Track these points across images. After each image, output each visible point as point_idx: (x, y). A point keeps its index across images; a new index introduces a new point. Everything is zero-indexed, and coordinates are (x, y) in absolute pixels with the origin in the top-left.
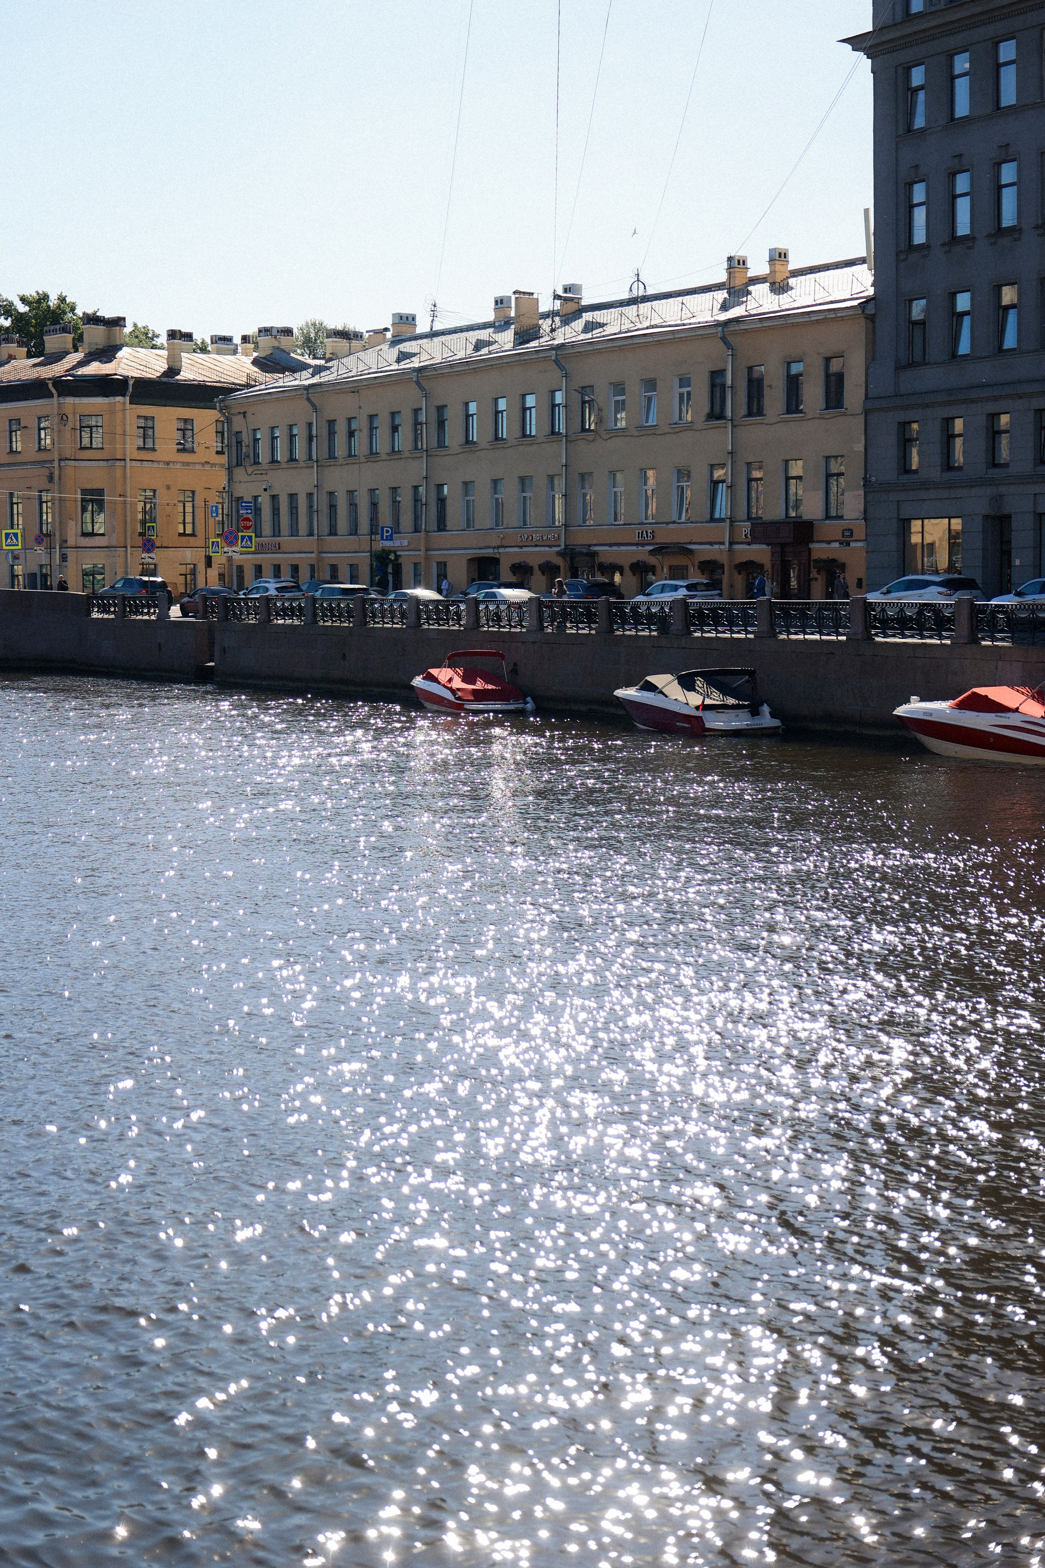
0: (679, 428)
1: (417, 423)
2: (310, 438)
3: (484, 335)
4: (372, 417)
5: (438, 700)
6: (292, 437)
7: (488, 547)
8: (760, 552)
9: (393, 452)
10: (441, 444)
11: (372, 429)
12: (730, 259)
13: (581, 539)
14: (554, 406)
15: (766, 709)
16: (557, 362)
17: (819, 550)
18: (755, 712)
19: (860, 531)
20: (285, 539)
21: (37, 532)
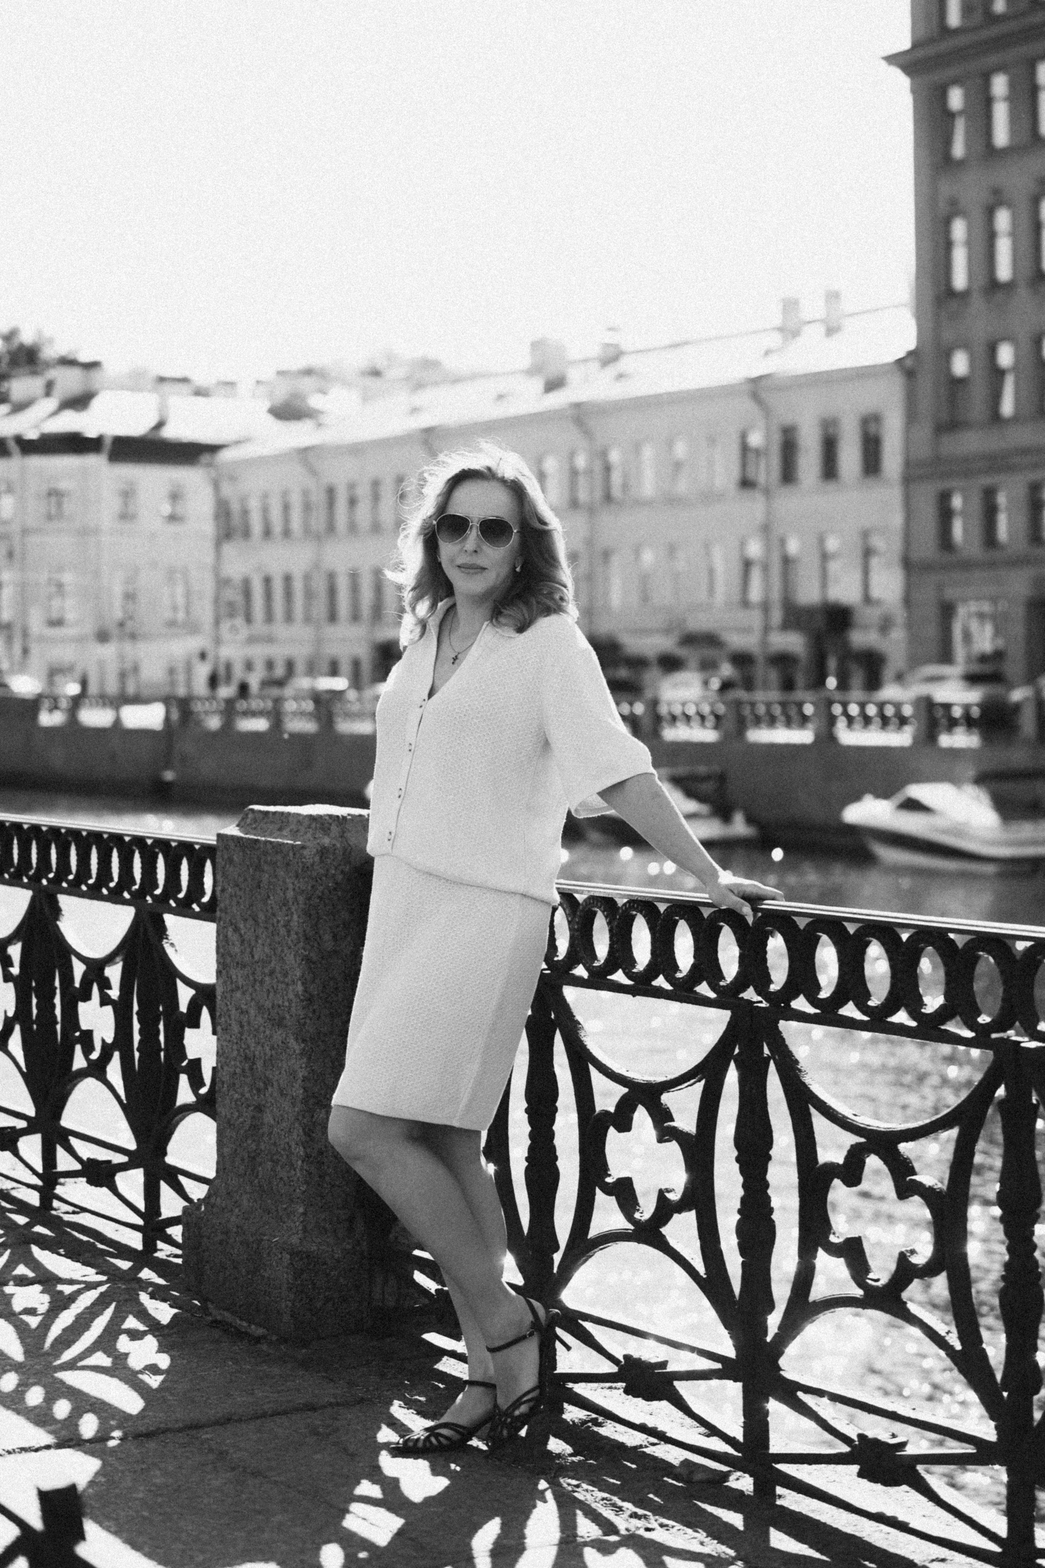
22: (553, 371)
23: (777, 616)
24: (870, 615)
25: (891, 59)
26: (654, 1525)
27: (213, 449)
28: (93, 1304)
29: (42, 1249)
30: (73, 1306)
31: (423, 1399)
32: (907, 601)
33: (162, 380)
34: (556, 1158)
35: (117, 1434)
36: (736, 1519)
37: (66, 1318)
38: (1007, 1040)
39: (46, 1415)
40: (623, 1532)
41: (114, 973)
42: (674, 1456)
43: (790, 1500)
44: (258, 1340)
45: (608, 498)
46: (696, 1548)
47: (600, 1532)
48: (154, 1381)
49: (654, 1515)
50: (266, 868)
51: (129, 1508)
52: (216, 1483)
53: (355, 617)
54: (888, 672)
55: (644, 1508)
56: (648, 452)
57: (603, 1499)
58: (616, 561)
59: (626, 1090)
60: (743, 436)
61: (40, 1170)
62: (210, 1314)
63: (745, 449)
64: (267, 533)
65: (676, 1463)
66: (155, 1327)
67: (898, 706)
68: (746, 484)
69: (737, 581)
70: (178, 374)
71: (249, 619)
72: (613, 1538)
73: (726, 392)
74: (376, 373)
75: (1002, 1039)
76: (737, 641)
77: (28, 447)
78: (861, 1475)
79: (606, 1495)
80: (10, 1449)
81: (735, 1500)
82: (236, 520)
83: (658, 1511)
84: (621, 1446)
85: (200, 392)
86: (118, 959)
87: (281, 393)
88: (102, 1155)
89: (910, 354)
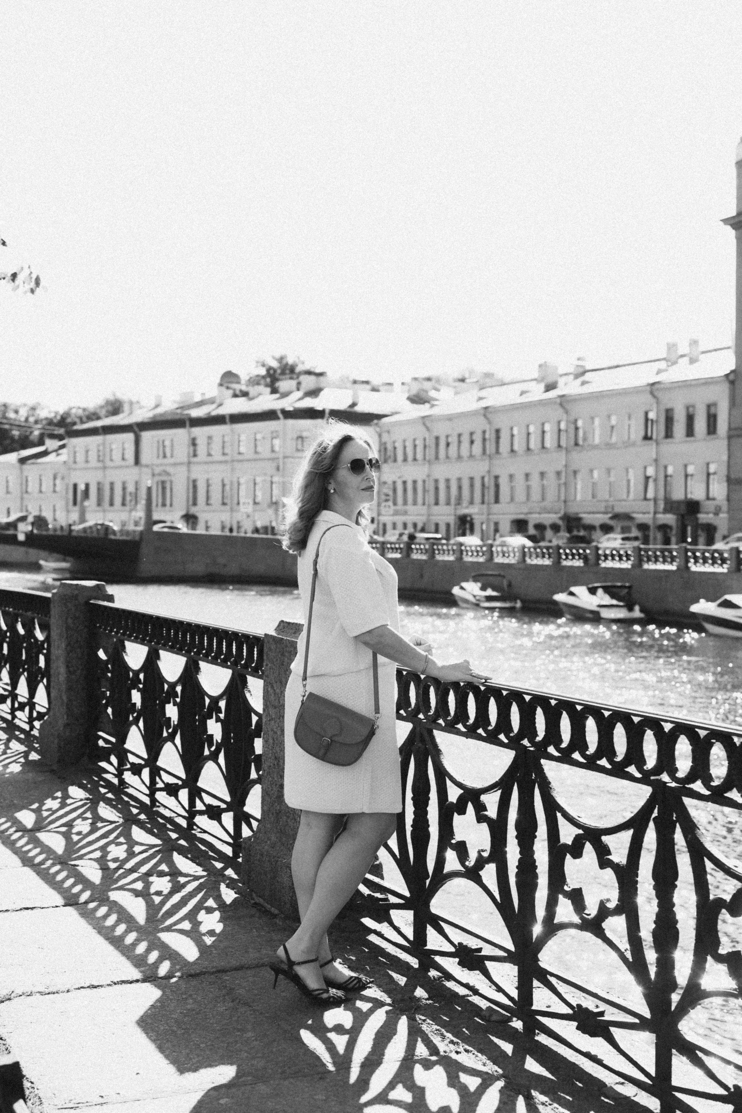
0: (628, 444)
1: (484, 440)
2: (425, 447)
3: (524, 387)
4: (460, 435)
5: (466, 601)
6: (415, 446)
7: (522, 513)
8: (670, 519)
9: (471, 456)
10: (497, 452)
11: (460, 442)
12: (668, 344)
13: (573, 509)
14: (560, 430)
15: (637, 608)
16: (561, 405)
17: (703, 518)
18: (631, 609)
19: (725, 508)
20: (410, 508)
21: (269, 500)
22: (550, 380)
23: (661, 506)
24: (710, 505)
25: (726, 221)
26: (461, 1049)
27: (379, 417)
28: (194, 890)
29: (179, 854)
30: (183, 890)
31: (354, 958)
32: (728, 499)
33: (355, 382)
34: (429, 826)
35: (178, 974)
36: (508, 1048)
37: (176, 898)
38: (660, 781)
39: (143, 960)
40: (442, 1053)
41: (222, 704)
42: (484, 1004)
43: (542, 1038)
44: (275, 916)
45: (576, 444)
46: (480, 1067)
47: (428, 1053)
48: (209, 940)
49: (463, 1042)
50: (287, 654)
51: (167, 1024)
52: (221, 1009)
53: (448, 503)
54: (718, 535)
55: (458, 1038)
56: (597, 421)
57: (437, 1030)
58: (579, 476)
59: (462, 791)
60: (646, 414)
61: (187, 808)
62: (253, 899)
63: (647, 419)
64: (405, 460)
65: (484, 1008)
66: (222, 906)
67: (720, 553)
68: (647, 438)
69: (641, 488)
70: (364, 379)
71: (395, 504)
72: (434, 1058)
73: (636, 391)
74: (463, 380)
75: (657, 780)
76: (641, 518)
77: (288, 415)
78: (578, 1028)
79: (438, 1028)
80: (115, 981)
81: (510, 1036)
82: (390, 453)
83: (465, 1040)
84: (456, 994)
85: (375, 390)
86: (225, 697)
87: (415, 389)
88: (215, 803)
89: (732, 372)
